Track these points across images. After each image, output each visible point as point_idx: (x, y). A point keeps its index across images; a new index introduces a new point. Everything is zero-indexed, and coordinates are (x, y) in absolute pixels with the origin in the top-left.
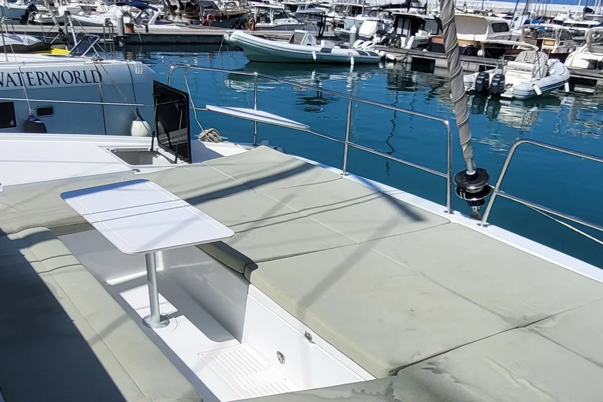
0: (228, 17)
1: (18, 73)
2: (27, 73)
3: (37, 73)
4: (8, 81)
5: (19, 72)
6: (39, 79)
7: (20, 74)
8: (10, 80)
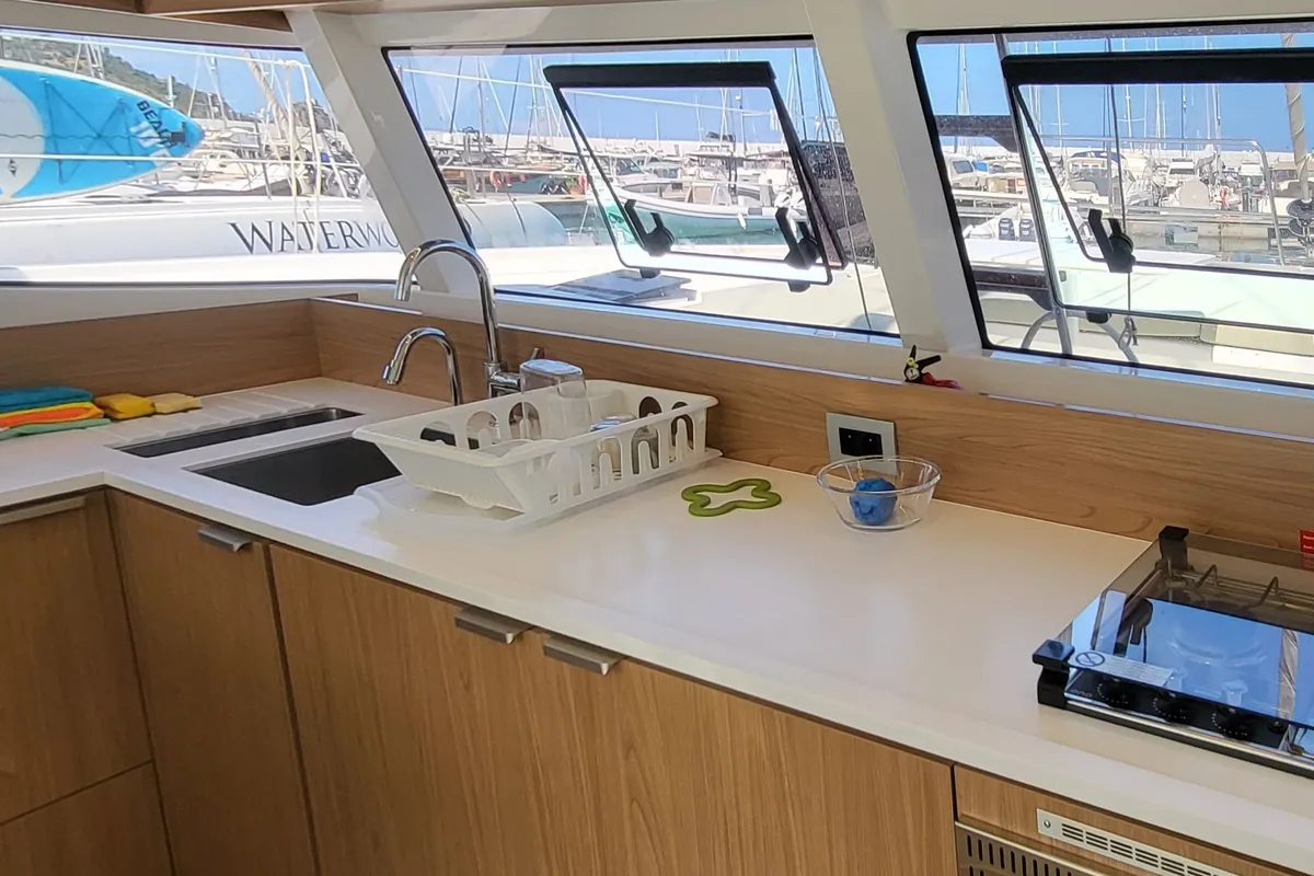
0: (523, 179)
1: (304, 224)
2: (321, 223)
3: (339, 223)
4: (283, 240)
5: (305, 220)
6: (345, 236)
7: (307, 225)
8: (287, 236)
